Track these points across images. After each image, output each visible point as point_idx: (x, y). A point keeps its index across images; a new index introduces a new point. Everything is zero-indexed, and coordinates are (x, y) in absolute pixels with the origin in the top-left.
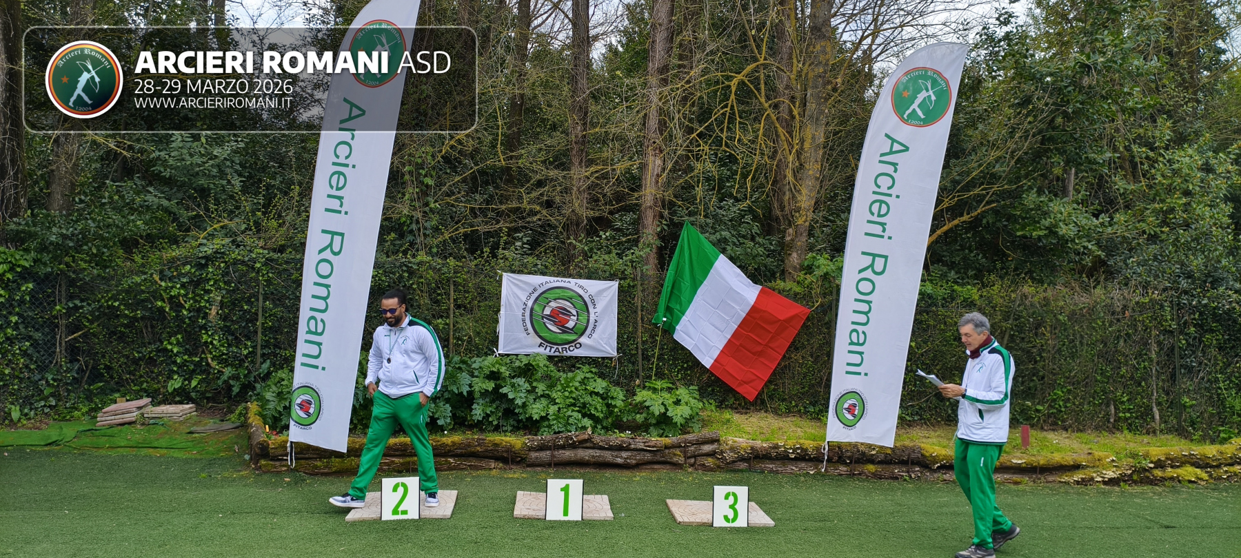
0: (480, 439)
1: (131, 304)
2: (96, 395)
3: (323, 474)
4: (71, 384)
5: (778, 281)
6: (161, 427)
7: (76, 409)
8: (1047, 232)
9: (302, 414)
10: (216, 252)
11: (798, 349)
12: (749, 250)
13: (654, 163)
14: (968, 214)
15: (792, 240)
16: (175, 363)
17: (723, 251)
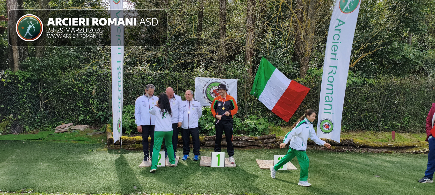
1: (65, 90)
2: (54, 122)
3: (132, 150)
4: (46, 118)
5: (298, 78)
6: (77, 133)
7: (48, 127)
8: (402, 57)
10: (94, 71)
11: (305, 103)
12: (286, 67)
13: (251, 35)
14: (371, 51)
15: (303, 63)
16: (81, 110)
17: (277, 67)
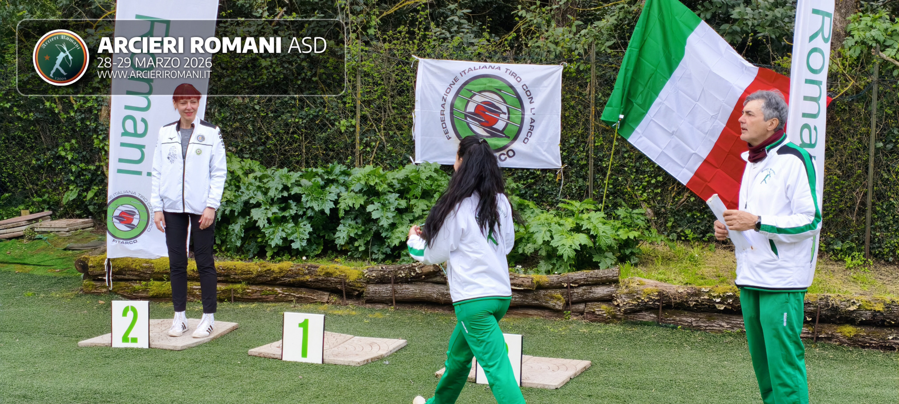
0: (312, 267)
2: (2, 207)
6: (43, 243)
9: (122, 227)
16: (71, 171)
